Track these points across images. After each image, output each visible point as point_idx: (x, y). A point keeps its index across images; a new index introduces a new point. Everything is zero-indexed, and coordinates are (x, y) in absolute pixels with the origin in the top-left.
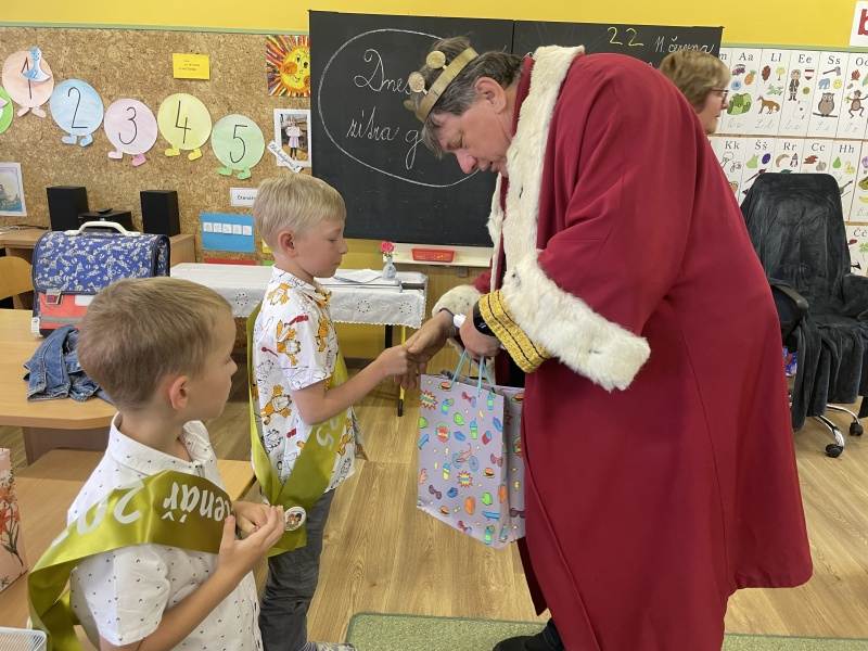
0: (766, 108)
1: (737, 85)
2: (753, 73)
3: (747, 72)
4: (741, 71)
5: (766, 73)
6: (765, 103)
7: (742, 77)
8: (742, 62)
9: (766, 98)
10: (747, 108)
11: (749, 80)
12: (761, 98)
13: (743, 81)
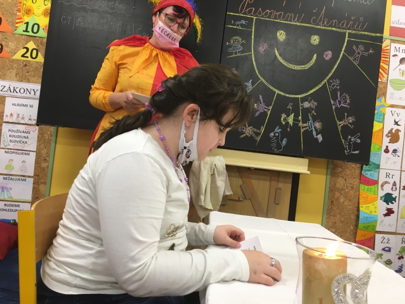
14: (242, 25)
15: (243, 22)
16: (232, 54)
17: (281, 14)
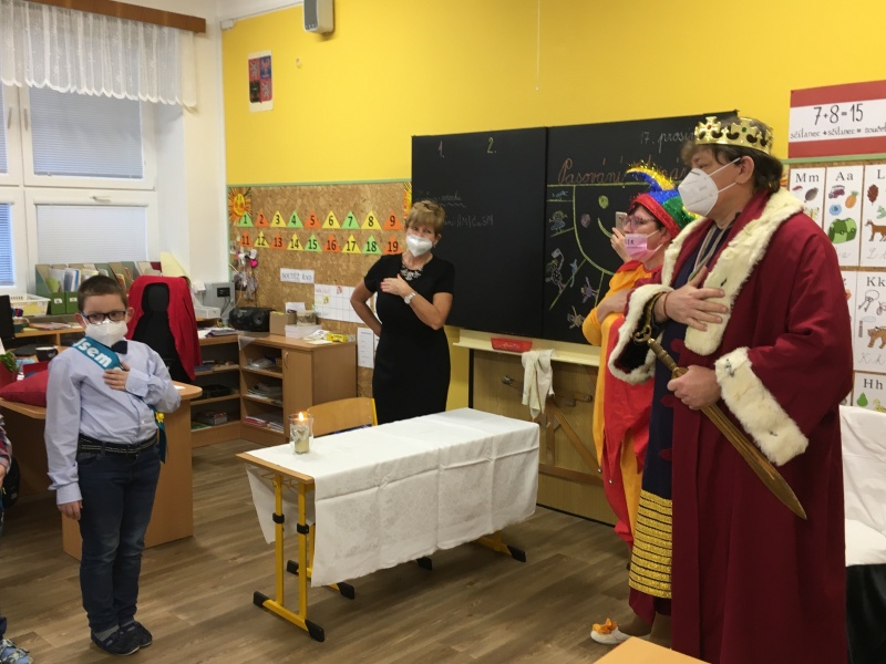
0: (878, 235)
1: (836, 209)
2: (854, 194)
3: (848, 193)
4: (839, 192)
5: (873, 193)
6: (876, 229)
7: (841, 200)
8: (840, 182)
9: (878, 223)
10: (851, 236)
11: (850, 203)
12: (869, 223)
13: (843, 205)
14: (563, 197)
15: (564, 193)
16: (555, 232)
17: (601, 177)
